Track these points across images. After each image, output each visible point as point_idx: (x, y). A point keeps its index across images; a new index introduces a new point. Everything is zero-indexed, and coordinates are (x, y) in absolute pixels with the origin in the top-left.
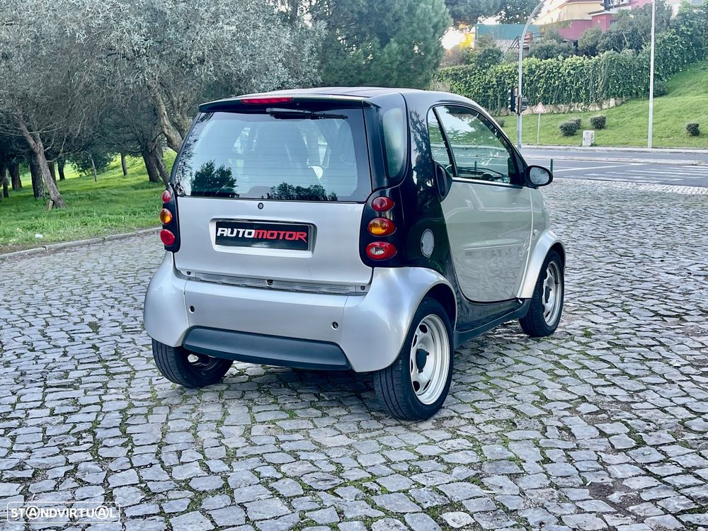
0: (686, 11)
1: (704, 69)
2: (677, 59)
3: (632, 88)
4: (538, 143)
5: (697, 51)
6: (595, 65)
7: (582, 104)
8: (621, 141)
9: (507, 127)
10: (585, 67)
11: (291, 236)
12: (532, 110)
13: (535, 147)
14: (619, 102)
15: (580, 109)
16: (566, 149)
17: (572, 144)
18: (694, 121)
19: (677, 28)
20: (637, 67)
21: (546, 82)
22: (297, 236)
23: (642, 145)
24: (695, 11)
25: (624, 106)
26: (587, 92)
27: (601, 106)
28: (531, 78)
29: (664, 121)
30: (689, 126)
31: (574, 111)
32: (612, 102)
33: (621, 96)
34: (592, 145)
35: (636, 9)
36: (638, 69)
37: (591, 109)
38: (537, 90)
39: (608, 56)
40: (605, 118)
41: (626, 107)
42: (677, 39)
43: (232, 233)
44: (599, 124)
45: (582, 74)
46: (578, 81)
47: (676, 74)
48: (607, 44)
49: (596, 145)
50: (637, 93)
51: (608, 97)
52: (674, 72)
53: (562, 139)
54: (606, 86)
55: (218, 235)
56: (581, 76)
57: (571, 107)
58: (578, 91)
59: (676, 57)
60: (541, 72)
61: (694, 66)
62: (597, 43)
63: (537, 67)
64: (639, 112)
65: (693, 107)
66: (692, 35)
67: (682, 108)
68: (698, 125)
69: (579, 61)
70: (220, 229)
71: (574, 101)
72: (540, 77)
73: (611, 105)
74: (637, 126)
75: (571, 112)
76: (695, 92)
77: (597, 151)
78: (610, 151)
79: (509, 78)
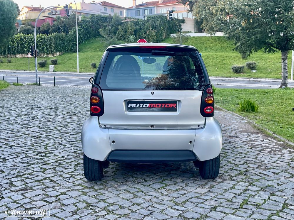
0: (84, 19)
1: (92, 42)
2: (82, 38)
3: (66, 48)
4: (29, 70)
5: (89, 35)
6: (50, 38)
7: (45, 54)
8: (66, 70)
9: (12, 63)
10: (46, 38)
11: (168, 106)
12: (23, 56)
13: (29, 72)
14: (61, 54)
15: (44, 56)
16: (43, 73)
17: (45, 71)
18: (93, 62)
19: (82, 25)
20: (67, 40)
21: (29, 44)
22: (171, 106)
23: (75, 71)
24: (87, 19)
25: (63, 56)
26: (47, 49)
27: (53, 55)
28: (22, 42)
29: (81, 62)
30: (92, 64)
31: (42, 57)
32: (58, 54)
33: (61, 51)
34: (54, 71)
35: (65, 17)
36: (68, 41)
37: (49, 56)
38: (25, 47)
39: (55, 34)
40: (57, 60)
41: (64, 56)
42: (82, 30)
43: (136, 106)
44: (55, 63)
45: (45, 42)
46: (43, 44)
47: (82, 44)
48: (54, 30)
49: (55, 71)
50: (68, 51)
51: (56, 52)
52: (81, 43)
53: (39, 69)
54: (55, 47)
55: (129, 107)
56: (44, 42)
57: (40, 55)
58: (43, 48)
59: (82, 37)
60: (26, 40)
61: (89, 41)
62: (49, 29)
63: (25, 38)
64: (70, 58)
65: (91, 57)
66: (87, 29)
67: (87, 57)
68: (95, 64)
69: (43, 36)
70: (129, 104)
71: (42, 53)
72: (26, 42)
73: (58, 55)
74: (70, 64)
75: (41, 57)
76: (90, 51)
77: (57, 74)
78: (63, 74)
79: (11, 42)
